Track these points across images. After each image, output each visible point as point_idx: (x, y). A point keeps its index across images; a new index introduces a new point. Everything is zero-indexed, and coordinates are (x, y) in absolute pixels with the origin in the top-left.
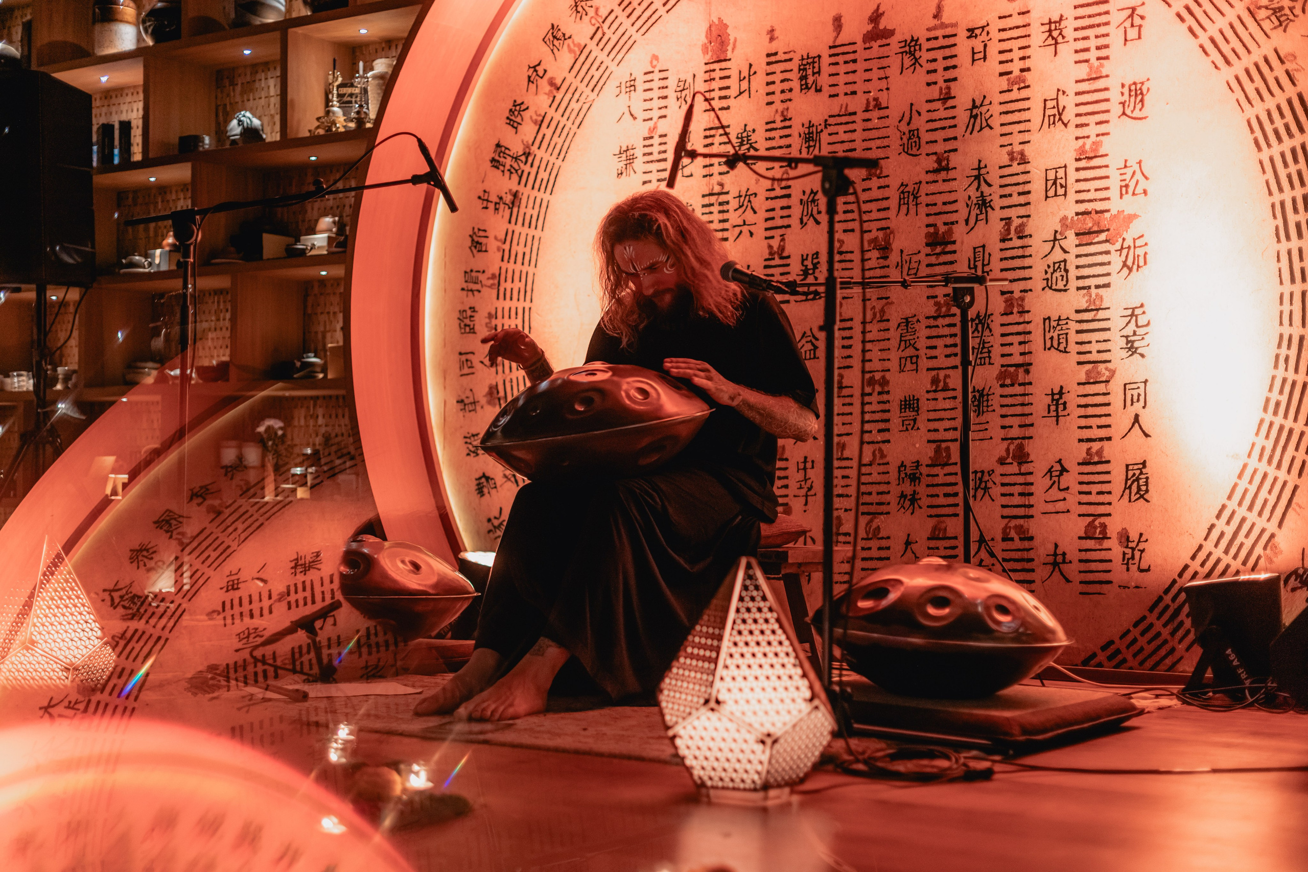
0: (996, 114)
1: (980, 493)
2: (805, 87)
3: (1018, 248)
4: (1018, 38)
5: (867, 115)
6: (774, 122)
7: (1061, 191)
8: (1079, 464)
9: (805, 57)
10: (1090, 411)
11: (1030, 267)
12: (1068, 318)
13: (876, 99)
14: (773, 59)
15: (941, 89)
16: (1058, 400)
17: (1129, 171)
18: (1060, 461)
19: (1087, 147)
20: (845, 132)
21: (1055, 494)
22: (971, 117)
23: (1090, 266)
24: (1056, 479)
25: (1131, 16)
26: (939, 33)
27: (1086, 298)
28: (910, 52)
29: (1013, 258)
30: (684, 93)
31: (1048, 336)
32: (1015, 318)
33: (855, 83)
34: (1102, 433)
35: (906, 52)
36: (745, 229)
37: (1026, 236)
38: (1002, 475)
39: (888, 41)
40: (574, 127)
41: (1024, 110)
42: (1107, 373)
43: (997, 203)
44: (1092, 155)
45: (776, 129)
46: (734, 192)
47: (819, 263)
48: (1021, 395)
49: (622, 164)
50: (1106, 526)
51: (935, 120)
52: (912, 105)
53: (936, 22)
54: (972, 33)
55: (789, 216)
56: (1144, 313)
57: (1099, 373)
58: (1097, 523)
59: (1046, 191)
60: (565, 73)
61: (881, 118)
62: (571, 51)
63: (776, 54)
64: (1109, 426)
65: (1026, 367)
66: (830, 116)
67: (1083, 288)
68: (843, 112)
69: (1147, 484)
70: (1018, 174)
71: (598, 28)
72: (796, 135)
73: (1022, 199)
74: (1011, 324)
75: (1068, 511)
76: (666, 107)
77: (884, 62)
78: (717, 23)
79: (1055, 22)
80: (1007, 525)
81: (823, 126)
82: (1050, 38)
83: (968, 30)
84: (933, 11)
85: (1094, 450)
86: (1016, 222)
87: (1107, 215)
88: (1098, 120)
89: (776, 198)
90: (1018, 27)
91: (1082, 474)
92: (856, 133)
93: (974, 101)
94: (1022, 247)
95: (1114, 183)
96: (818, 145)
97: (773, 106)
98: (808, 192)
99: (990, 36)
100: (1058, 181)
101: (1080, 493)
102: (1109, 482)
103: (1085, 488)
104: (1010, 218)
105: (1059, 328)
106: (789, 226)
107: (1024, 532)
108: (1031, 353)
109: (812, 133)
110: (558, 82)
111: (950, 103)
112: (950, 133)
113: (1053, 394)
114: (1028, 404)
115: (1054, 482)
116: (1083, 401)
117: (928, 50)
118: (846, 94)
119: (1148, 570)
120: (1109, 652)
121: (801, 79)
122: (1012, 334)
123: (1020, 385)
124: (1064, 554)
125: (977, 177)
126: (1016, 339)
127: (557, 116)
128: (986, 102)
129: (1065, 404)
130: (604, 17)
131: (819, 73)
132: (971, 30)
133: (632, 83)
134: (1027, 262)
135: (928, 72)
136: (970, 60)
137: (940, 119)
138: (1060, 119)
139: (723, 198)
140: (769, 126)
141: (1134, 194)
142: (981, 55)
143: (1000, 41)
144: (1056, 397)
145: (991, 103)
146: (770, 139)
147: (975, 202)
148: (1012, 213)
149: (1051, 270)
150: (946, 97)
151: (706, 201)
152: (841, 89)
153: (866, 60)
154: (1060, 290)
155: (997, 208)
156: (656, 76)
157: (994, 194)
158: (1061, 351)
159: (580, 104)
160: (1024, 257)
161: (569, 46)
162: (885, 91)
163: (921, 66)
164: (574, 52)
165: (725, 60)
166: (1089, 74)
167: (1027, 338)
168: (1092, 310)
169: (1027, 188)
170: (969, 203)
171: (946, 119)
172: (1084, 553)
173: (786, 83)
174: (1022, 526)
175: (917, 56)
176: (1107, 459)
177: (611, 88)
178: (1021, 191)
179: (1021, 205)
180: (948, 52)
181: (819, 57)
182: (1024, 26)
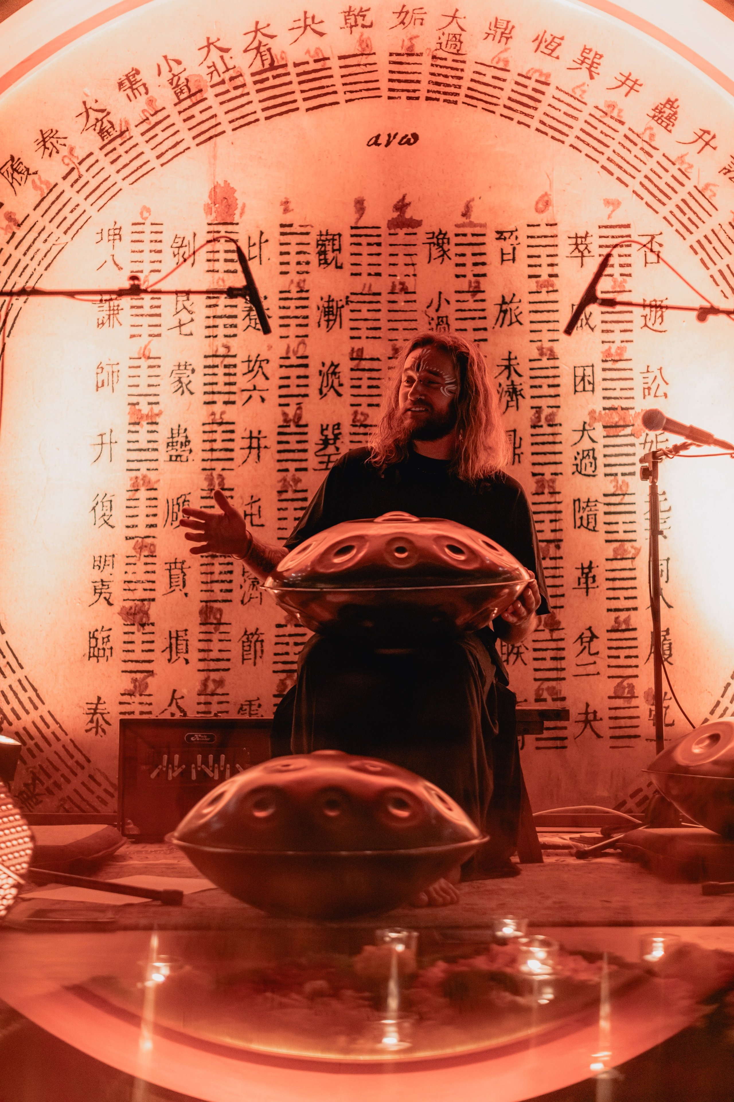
0: (526, 312)
1: (512, 658)
2: (324, 262)
3: (549, 435)
4: (546, 246)
5: (393, 297)
6: (289, 292)
7: (589, 387)
8: (608, 631)
9: (324, 233)
10: (618, 584)
11: (561, 453)
12: (596, 501)
13: (402, 283)
14: (287, 230)
15: (470, 282)
16: (587, 574)
17: (651, 376)
18: (590, 629)
19: (613, 351)
20: (369, 311)
21: (585, 658)
22: (501, 311)
23: (616, 455)
24: (587, 645)
25: (651, 241)
26: (468, 230)
27: (614, 484)
28: (438, 244)
29: (543, 443)
30: (182, 251)
31: (578, 516)
32: (546, 497)
33: (379, 265)
34: (629, 604)
35: (433, 243)
36: (256, 394)
37: (556, 425)
38: (534, 641)
39: (414, 231)
40: (41, 269)
41: (553, 311)
42: (633, 551)
43: (528, 392)
44: (617, 358)
45: (291, 299)
46: (242, 356)
47: (340, 434)
48: (552, 568)
49: (105, 314)
50: (633, 687)
51: (465, 310)
52: (440, 293)
53: (464, 220)
54: (500, 235)
55: (307, 386)
56: (666, 499)
57: (625, 551)
58: (625, 683)
59: (575, 386)
60: (30, 210)
61: (408, 302)
62: (35, 187)
63: (291, 225)
64: (635, 598)
65: (557, 543)
66: (352, 294)
67: (611, 475)
68: (366, 291)
69: (670, 649)
70: (547, 368)
71: (73, 169)
72: (314, 307)
73: (552, 391)
74: (542, 503)
75: (598, 674)
76: (160, 262)
77: (411, 250)
78: (222, 185)
79: (581, 237)
80: (539, 687)
81: (344, 302)
82: (577, 251)
83: (498, 232)
84: (462, 209)
85: (622, 619)
86: (546, 411)
87: (632, 412)
88: (623, 329)
89: (291, 366)
90: (545, 237)
91: (611, 640)
92: (380, 313)
93: (503, 297)
94: (553, 434)
95: (638, 384)
96: (338, 319)
97: (288, 275)
98: (328, 364)
99: (519, 240)
100: (586, 378)
101: (609, 657)
102: (636, 647)
103: (614, 653)
104: (540, 408)
105: (588, 509)
106: (306, 395)
107: (557, 694)
108: (561, 530)
109: (332, 307)
110: (20, 218)
111: (479, 296)
112: (480, 324)
113: (583, 568)
114: (559, 577)
115: (585, 647)
116: (612, 575)
117: (457, 245)
118: (369, 274)
119: (672, 725)
120: (637, 799)
121: (320, 253)
122: (544, 512)
123: (551, 559)
124: (595, 712)
125: (508, 367)
126: (547, 517)
127: (18, 254)
128: (516, 299)
129: (594, 577)
130: (80, 159)
131: (339, 250)
132: (500, 233)
133: (117, 232)
134: (557, 448)
135: (457, 265)
136: (500, 260)
137: (470, 310)
138: (587, 323)
139: (228, 361)
140: (284, 295)
141: (655, 396)
142: (511, 257)
143: (528, 246)
144: (586, 571)
145: (520, 301)
146: (284, 308)
147: (506, 389)
148: (543, 403)
149: (581, 456)
150: (476, 291)
151: (210, 362)
152: (364, 269)
153: (391, 245)
154: (589, 476)
155: (528, 397)
156: (148, 228)
157: (524, 384)
158: (590, 530)
159: (48, 245)
160: (554, 443)
161: (33, 181)
162: (412, 277)
163: (450, 259)
164: (41, 189)
165: (232, 224)
166: (613, 287)
167: (558, 516)
168: (619, 495)
169: (556, 381)
170: (500, 390)
171: (475, 310)
172: (614, 711)
173: (302, 255)
174: (554, 688)
175: (446, 249)
176: (634, 627)
177: (89, 233)
178: (551, 383)
179: (551, 396)
180: (477, 249)
181: (340, 235)
182: (552, 236)
